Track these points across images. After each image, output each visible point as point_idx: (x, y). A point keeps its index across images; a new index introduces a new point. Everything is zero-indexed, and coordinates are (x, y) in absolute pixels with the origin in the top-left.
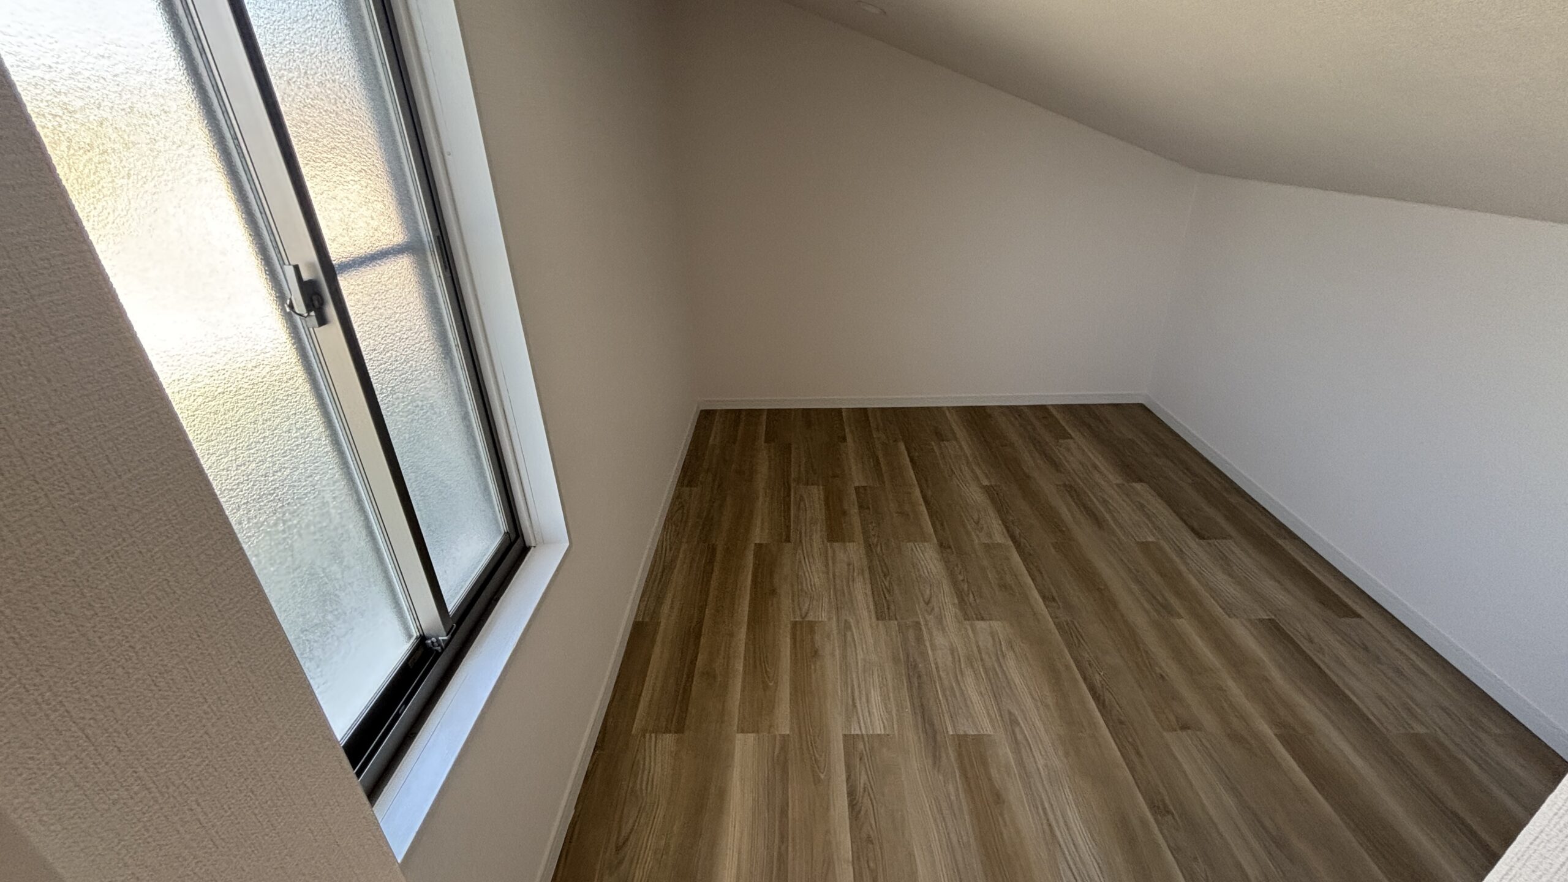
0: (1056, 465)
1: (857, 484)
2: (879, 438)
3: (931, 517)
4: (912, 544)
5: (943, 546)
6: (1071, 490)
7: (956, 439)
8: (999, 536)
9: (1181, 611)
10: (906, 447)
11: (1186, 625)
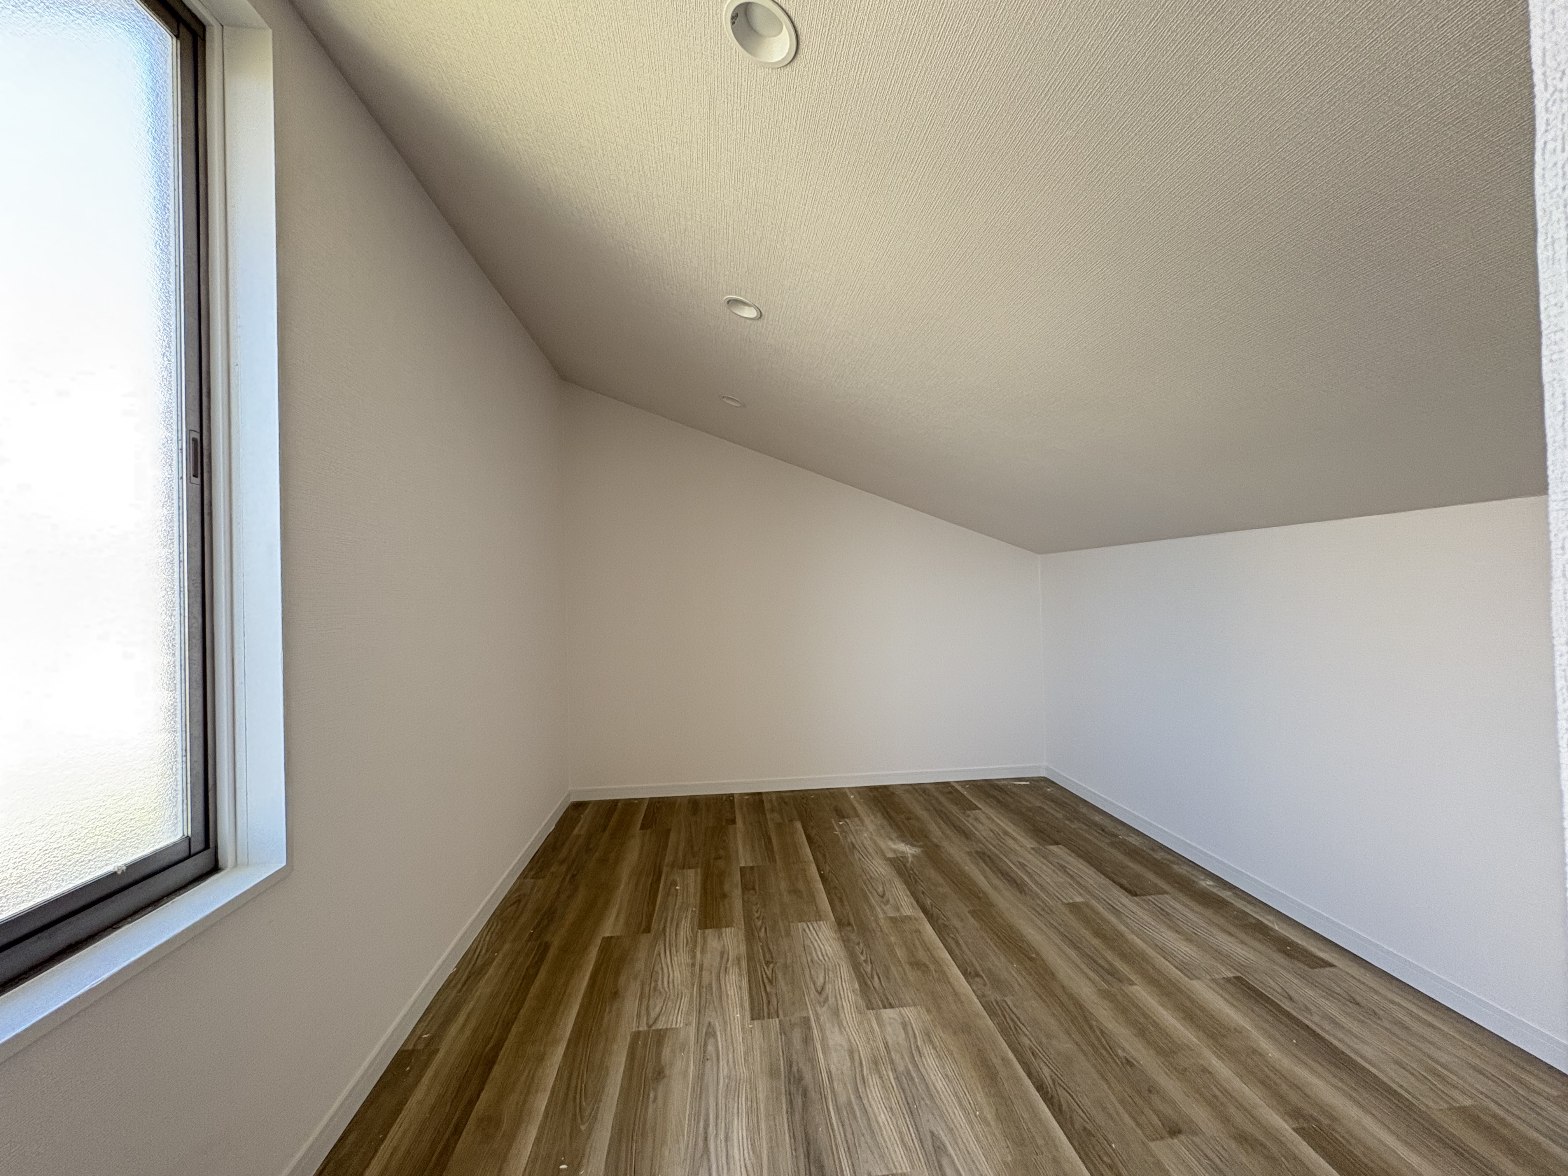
0: (965, 834)
1: (743, 864)
2: (772, 820)
3: (828, 893)
4: (804, 924)
5: (841, 924)
6: (985, 857)
7: (857, 815)
8: (908, 908)
9: (1133, 977)
10: (803, 827)
11: (1141, 992)
